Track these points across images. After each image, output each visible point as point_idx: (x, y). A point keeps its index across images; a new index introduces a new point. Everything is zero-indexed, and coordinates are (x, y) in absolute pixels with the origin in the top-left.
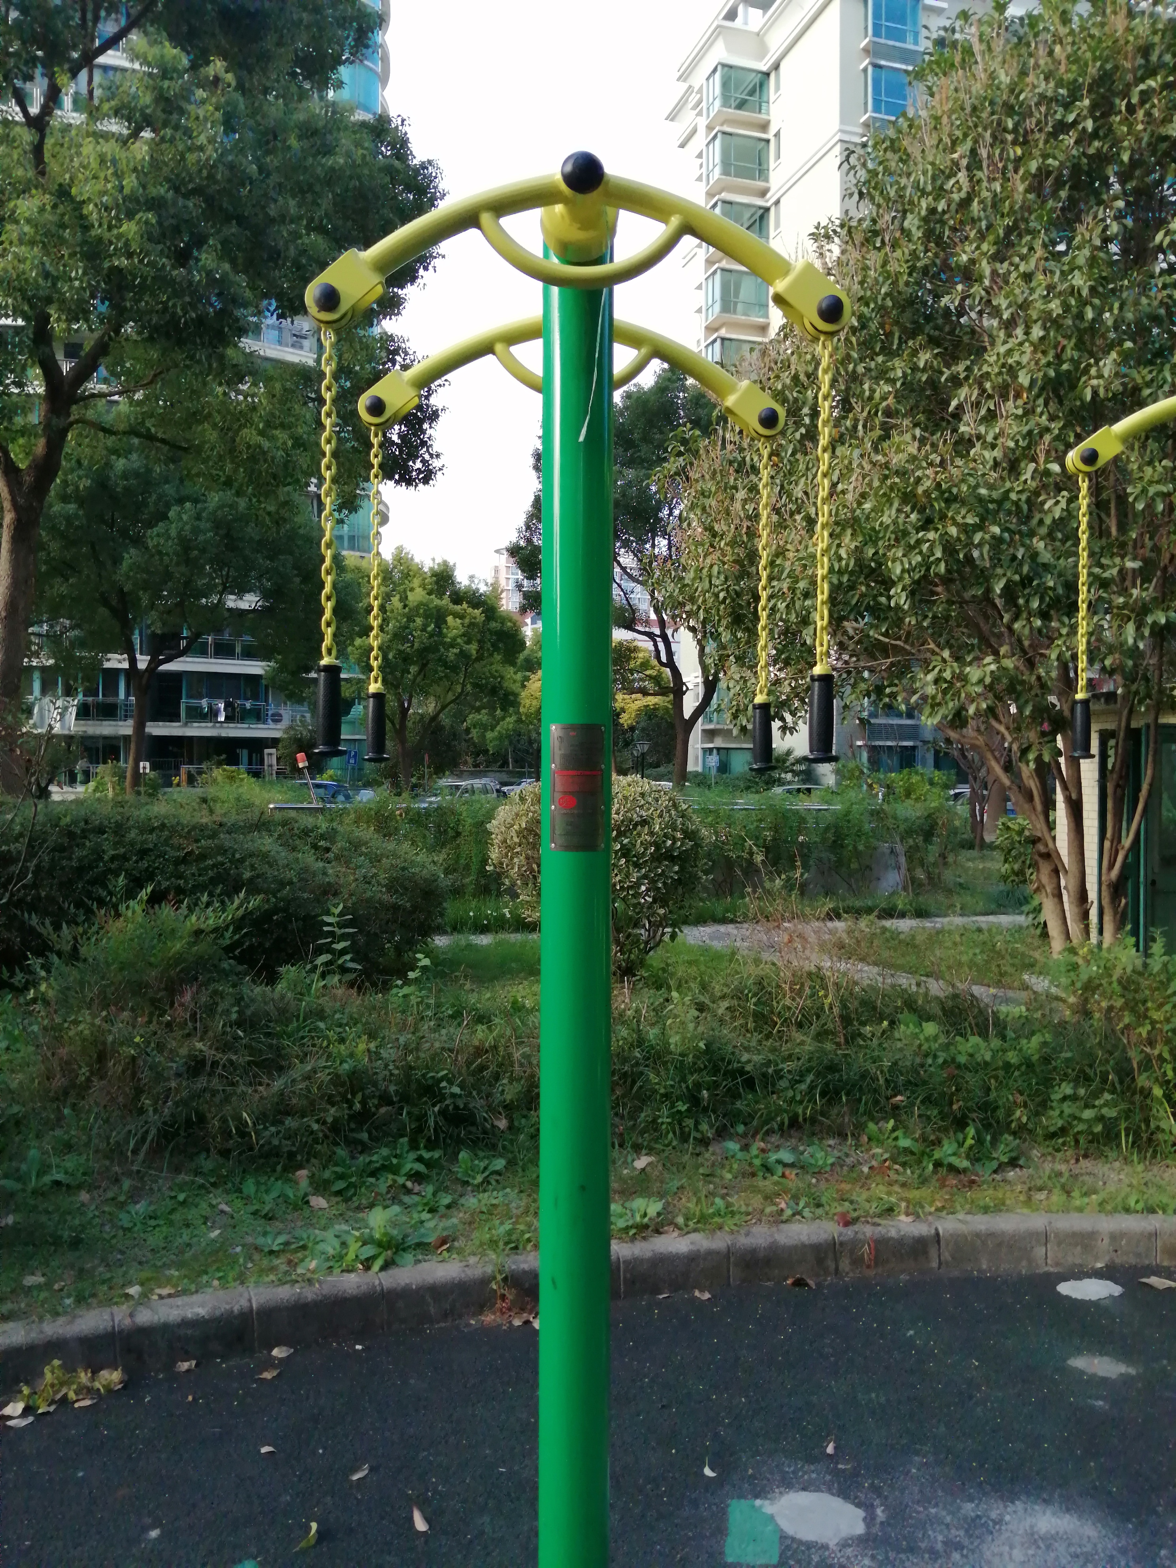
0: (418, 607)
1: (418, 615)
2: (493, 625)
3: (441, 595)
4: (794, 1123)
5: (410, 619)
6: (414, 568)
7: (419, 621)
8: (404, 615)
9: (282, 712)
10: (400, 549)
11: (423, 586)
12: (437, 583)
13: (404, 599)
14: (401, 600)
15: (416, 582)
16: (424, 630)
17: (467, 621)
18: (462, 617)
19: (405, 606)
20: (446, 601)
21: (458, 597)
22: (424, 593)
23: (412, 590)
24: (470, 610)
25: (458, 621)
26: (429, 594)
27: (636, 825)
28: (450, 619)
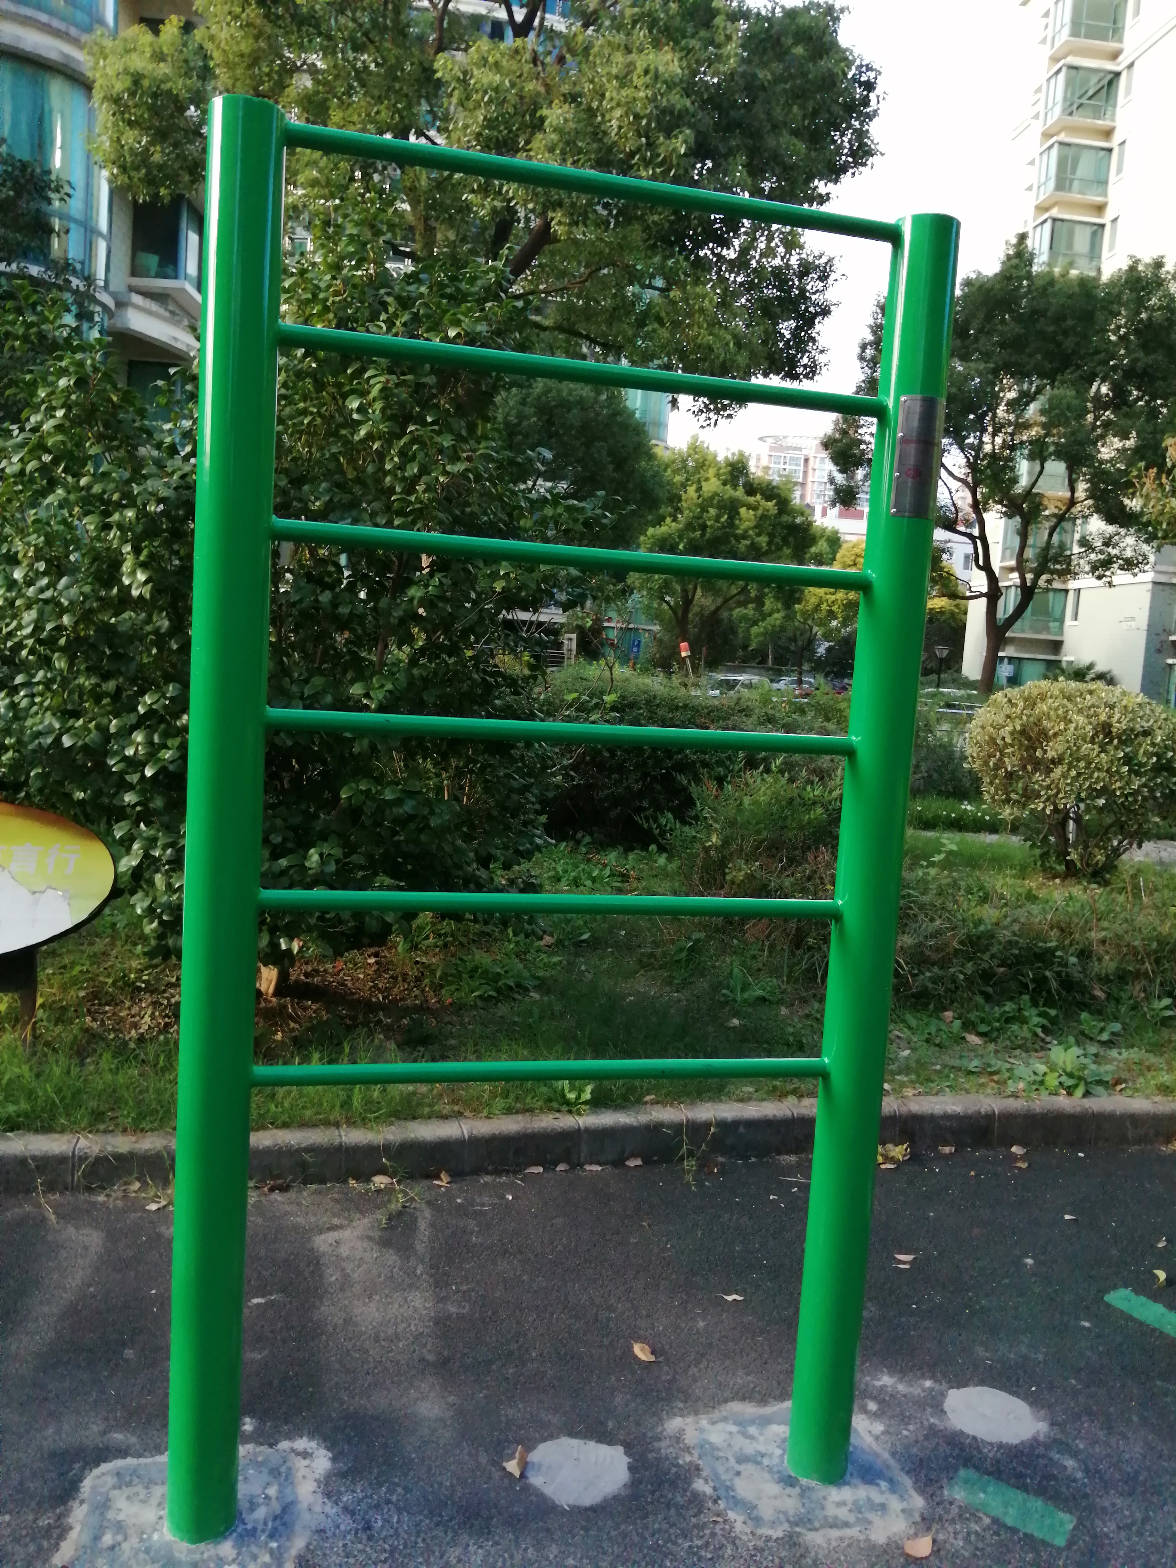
0: (712, 498)
1: (712, 506)
2: (785, 518)
3: (735, 486)
6: (709, 458)
8: (698, 505)
11: (717, 475)
12: (731, 473)
13: (699, 489)
14: (696, 490)
15: (711, 472)
16: (717, 520)
17: (760, 512)
18: (755, 509)
19: (700, 496)
20: (740, 493)
21: (751, 489)
22: (719, 483)
23: (707, 479)
24: (763, 502)
25: (751, 512)
26: (725, 484)
28: (743, 511)
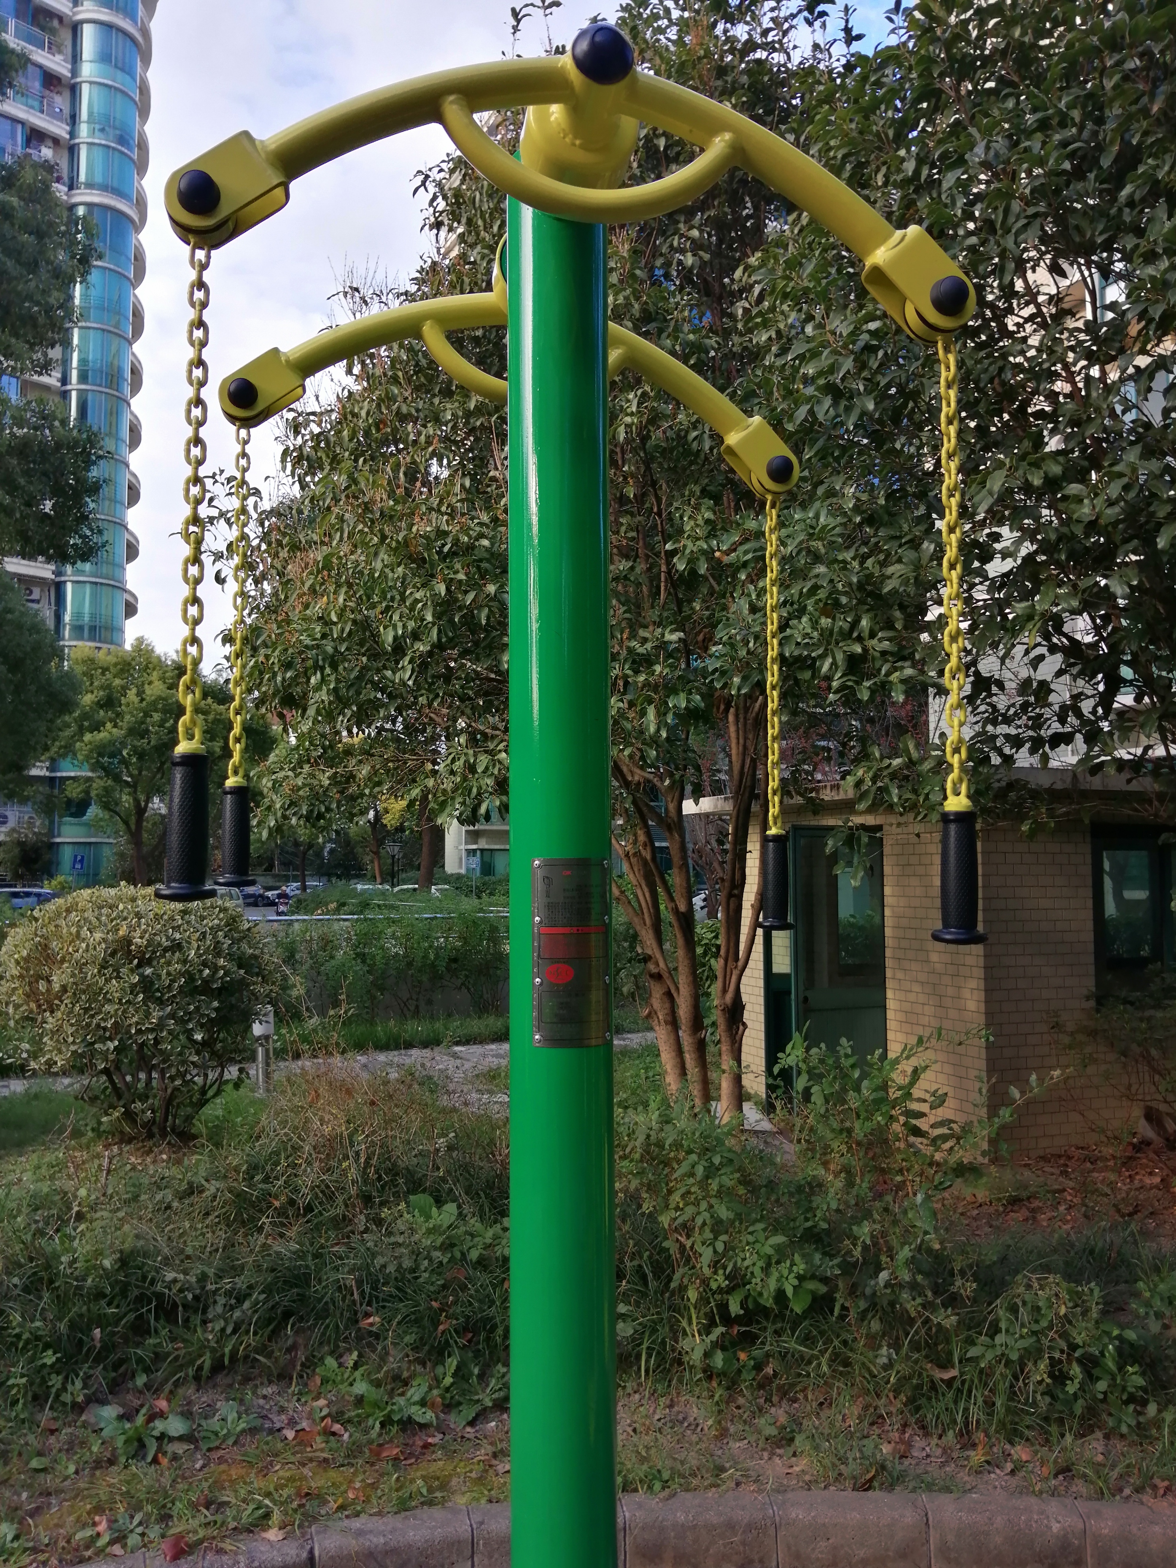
0: (154, 703)
1: (156, 711)
4: (218, 1367)
5: (147, 714)
7: (156, 716)
8: (141, 710)
9: (8, 813)
10: (140, 640)
13: (140, 693)
14: (138, 695)
16: (161, 725)
17: (211, 717)
19: (142, 700)
24: (215, 706)
27: (166, 950)
